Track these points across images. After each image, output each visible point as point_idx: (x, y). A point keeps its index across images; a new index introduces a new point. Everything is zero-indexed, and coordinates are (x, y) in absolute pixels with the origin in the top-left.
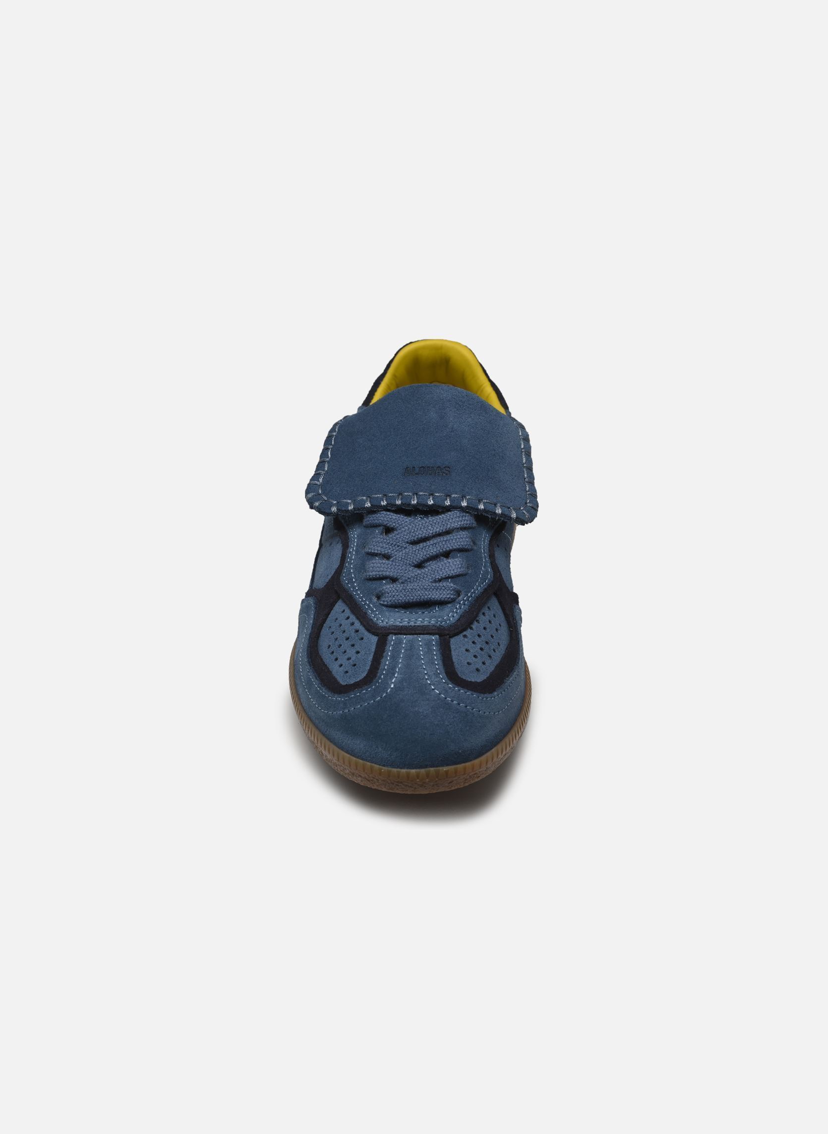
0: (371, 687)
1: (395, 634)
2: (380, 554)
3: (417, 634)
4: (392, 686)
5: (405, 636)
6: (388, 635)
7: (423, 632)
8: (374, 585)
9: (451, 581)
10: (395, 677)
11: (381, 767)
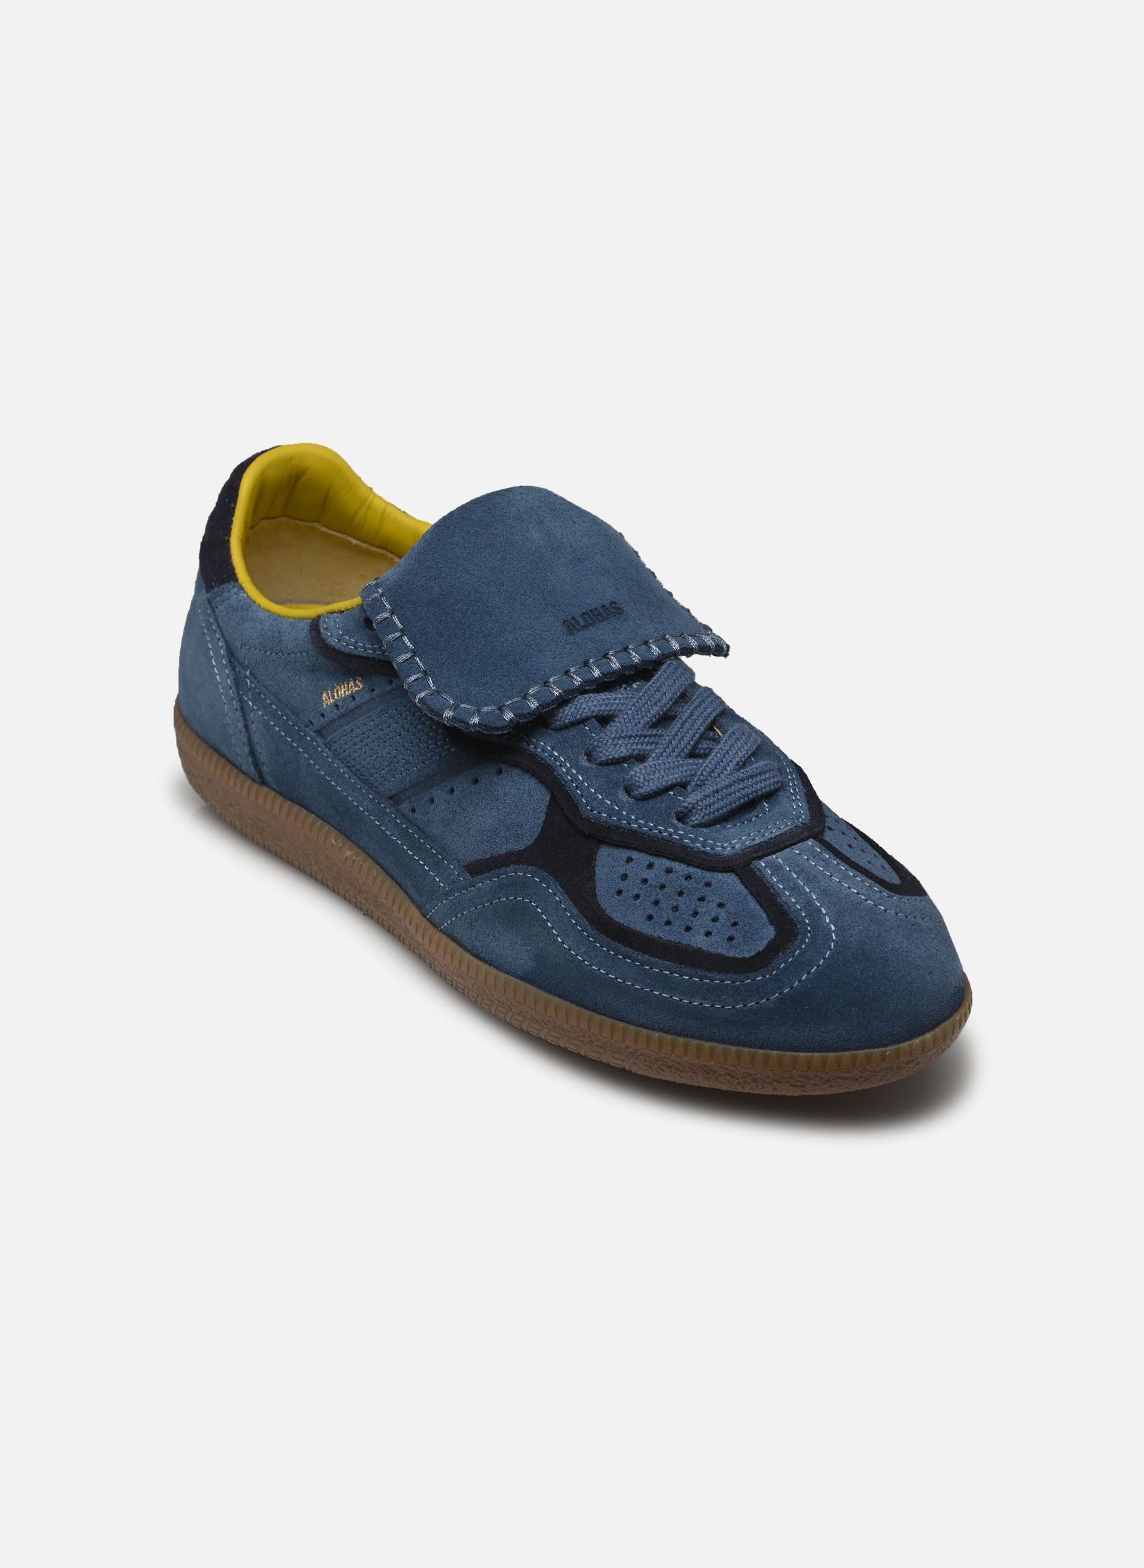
0: (803, 942)
1: (760, 858)
2: (630, 757)
3: (787, 847)
4: (833, 928)
5: (774, 856)
6: (749, 862)
7: (794, 841)
8: (661, 804)
9: (756, 759)
10: (825, 915)
11: (882, 1049)
